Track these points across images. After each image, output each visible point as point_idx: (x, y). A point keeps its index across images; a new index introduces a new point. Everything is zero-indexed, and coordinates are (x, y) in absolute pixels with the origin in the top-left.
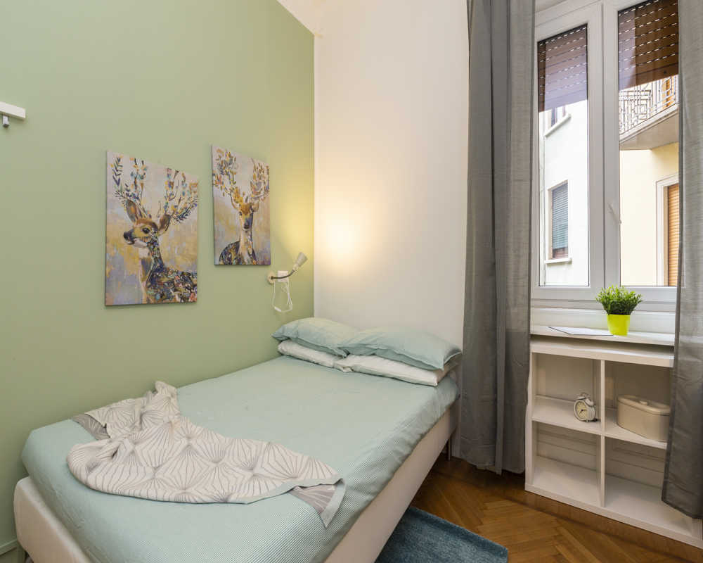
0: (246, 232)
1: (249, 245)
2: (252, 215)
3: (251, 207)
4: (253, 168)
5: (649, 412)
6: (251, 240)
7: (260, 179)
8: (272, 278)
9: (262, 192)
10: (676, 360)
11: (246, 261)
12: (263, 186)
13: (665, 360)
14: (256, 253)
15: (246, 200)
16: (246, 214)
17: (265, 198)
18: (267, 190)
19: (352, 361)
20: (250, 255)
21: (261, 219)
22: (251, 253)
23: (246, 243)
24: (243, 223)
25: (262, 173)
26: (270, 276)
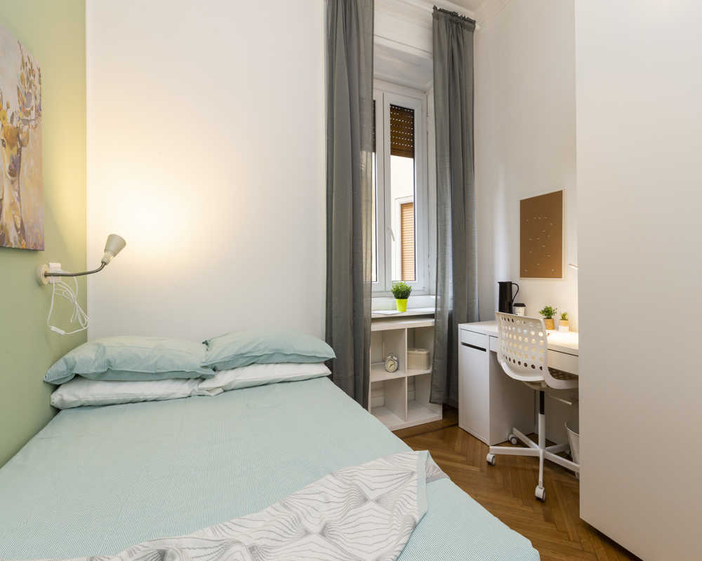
0: (12, 182)
1: (15, 209)
2: (19, 151)
3: (18, 136)
4: (20, 63)
5: (421, 354)
6: (19, 199)
7: (30, 87)
8: (46, 275)
9: (33, 113)
10: (436, 321)
11: (12, 241)
12: (33, 103)
13: (429, 323)
14: (26, 227)
15: (12, 121)
16: (12, 146)
17: (36, 125)
18: (39, 110)
19: (224, 378)
20: (17, 230)
21: (32, 163)
22: (19, 226)
23: (12, 204)
24: (7, 165)
25: (32, 78)
26: (43, 272)
